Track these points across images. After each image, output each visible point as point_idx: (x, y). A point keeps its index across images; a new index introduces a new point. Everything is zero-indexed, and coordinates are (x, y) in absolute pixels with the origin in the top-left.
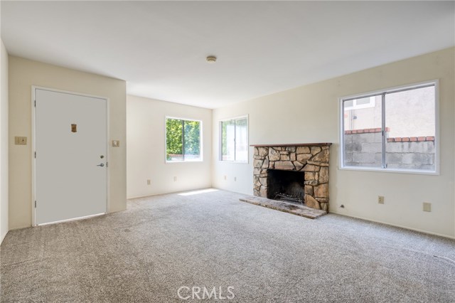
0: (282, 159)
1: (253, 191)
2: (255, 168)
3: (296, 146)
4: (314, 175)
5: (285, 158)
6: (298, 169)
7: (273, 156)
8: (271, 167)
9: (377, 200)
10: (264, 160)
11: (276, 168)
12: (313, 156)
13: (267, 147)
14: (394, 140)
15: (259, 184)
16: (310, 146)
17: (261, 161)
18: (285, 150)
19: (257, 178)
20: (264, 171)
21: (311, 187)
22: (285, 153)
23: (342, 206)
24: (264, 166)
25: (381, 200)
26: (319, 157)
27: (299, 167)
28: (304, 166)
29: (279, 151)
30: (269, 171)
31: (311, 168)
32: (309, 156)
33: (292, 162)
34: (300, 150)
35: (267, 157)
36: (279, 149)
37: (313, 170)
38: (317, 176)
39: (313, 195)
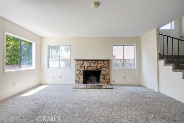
0: (91, 66)
1: (75, 82)
2: (76, 70)
3: (98, 60)
4: (105, 71)
5: (92, 65)
6: (98, 70)
7: (86, 64)
8: (85, 69)
9: (123, 78)
10: (81, 67)
11: (88, 70)
12: (105, 64)
13: (83, 61)
14: (117, 59)
15: (78, 78)
16: (103, 60)
17: (80, 67)
18: (93, 62)
19: (77, 75)
20: (82, 71)
21: (104, 76)
22: (93, 63)
23: (114, 81)
24: (82, 69)
25: (124, 77)
26: (107, 65)
27: (99, 69)
28: (101, 68)
29: (90, 62)
30: (84, 71)
31: (104, 69)
32: (103, 64)
33: (96, 67)
34: (99, 62)
35: (83, 65)
36: (90, 61)
37: (105, 70)
38: (106, 72)
39: (105, 79)
